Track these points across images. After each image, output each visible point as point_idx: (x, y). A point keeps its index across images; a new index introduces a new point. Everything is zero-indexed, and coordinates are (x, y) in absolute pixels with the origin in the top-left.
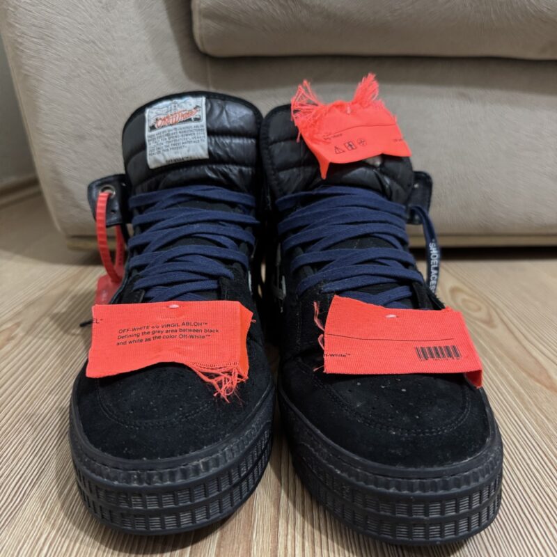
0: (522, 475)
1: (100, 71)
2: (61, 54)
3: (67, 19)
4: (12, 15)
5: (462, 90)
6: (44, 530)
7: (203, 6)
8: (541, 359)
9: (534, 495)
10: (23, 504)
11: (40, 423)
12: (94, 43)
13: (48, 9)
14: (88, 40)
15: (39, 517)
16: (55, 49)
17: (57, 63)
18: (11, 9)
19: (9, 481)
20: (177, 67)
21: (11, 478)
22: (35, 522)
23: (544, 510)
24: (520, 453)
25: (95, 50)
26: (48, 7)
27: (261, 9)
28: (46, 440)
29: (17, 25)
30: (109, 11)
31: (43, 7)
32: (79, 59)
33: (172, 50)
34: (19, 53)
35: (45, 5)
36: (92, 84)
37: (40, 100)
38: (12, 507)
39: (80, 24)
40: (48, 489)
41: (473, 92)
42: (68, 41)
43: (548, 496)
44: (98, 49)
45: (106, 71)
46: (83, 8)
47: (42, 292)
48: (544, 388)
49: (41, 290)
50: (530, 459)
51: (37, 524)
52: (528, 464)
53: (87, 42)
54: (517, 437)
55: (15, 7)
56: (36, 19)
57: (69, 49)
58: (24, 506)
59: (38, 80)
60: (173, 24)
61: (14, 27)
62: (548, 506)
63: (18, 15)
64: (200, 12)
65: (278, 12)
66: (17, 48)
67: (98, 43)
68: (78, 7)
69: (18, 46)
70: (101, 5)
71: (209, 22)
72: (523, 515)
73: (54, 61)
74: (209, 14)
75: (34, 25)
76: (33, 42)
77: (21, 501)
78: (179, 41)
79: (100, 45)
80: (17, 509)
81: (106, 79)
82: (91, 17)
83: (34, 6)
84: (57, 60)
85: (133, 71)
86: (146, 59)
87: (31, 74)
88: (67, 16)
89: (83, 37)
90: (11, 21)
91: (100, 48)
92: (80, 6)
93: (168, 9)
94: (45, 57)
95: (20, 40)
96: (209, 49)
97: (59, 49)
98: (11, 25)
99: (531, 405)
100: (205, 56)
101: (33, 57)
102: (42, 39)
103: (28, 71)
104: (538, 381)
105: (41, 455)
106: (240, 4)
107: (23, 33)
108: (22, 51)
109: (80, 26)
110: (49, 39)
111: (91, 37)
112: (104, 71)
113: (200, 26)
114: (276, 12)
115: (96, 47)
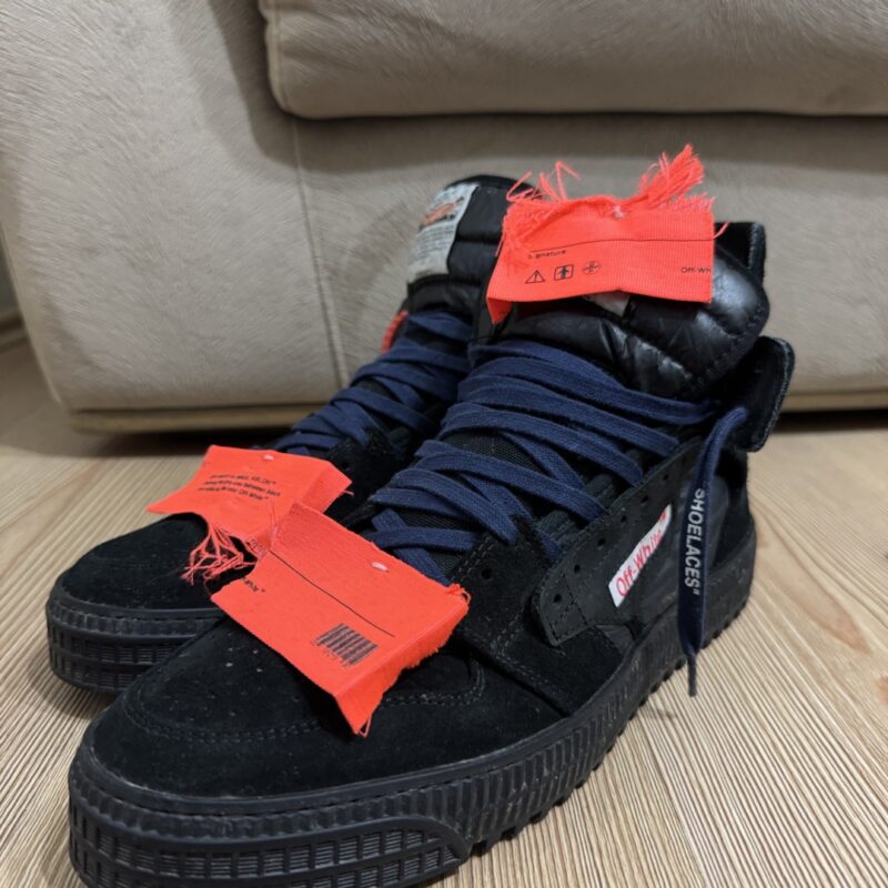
0: (814, 796)
1: (120, 144)
2: (55, 118)
3: (63, 60)
7: (283, 37)
8: (841, 597)
9: (835, 831)
11: (20, 731)
12: (108, 98)
13: (33, 47)
14: (98, 94)
16: (46, 110)
17: (49, 131)
20: (245, 136)
23: (851, 857)
24: (810, 758)
25: (111, 110)
26: (32, 42)
27: (377, 42)
28: (29, 761)
30: (131, 47)
31: (25, 43)
32: (85, 125)
33: (236, 109)
35: (27, 39)
36: (107, 164)
37: (23, 192)
39: (85, 69)
40: (31, 846)
41: (722, 167)
42: (66, 97)
43: (858, 832)
44: (115, 108)
45: (130, 144)
46: (90, 43)
47: (28, 504)
48: (847, 647)
49: (28, 500)
50: (826, 769)
52: (823, 779)
53: (97, 98)
54: (806, 731)
56: (13, 61)
57: (69, 110)
59: (17, 160)
60: (236, 67)
62: (859, 849)
64: (280, 48)
65: (406, 45)
67: (115, 99)
68: (82, 42)
70: (119, 37)
71: (294, 63)
72: (817, 867)
73: (43, 129)
74: (294, 51)
75: (10, 72)
76: (9, 99)
78: (247, 94)
79: (119, 103)
81: (130, 157)
82: (104, 58)
83: (9, 40)
84: (50, 128)
85: (173, 143)
86: (194, 124)
87: (8, 151)
88: (65, 57)
89: (93, 91)
91: (118, 107)
92: (85, 40)
93: (228, 42)
94: (29, 123)
96: (296, 107)
97: (51, 108)
99: (827, 676)
100: (290, 119)
101: (11, 122)
102: (24, 93)
104: (838, 635)
105: (21, 786)
106: (343, 34)
109: (85, 73)
110: (35, 93)
111: (103, 89)
112: (126, 145)
113: (280, 70)
114: (402, 45)
115: (112, 106)
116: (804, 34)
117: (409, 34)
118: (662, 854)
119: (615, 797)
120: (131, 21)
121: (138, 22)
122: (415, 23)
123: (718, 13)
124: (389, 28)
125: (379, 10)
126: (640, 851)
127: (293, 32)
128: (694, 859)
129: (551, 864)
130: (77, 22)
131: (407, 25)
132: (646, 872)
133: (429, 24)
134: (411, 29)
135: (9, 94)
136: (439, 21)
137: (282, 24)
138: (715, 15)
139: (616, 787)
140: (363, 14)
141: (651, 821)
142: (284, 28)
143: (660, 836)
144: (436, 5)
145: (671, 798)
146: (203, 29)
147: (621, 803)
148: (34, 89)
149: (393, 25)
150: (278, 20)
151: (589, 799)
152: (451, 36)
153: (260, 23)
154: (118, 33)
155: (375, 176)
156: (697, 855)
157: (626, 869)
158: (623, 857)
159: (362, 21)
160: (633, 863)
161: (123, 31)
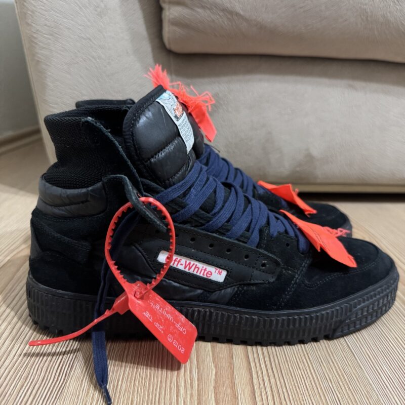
1: (93, 60)
2: (65, 47)
3: (70, 22)
4: (30, 17)
5: (351, 82)
6: (86, 402)
7: (171, 16)
10: (66, 383)
12: (89, 39)
13: (57, 14)
14: (85, 37)
15: (81, 392)
17: (62, 53)
18: (29, 12)
19: (52, 365)
20: (150, 59)
21: (54, 362)
22: (78, 396)
26: (58, 13)
27: (213, 21)
29: (34, 25)
30: (101, 17)
31: (54, 13)
32: (78, 51)
33: (146, 47)
34: (34, 45)
35: (55, 11)
36: (87, 69)
37: (48, 80)
38: (59, 384)
39: (80, 25)
41: (359, 84)
42: (70, 38)
45: (98, 60)
46: (83, 14)
51: (80, 398)
53: (85, 39)
55: (32, 12)
56: (47, 21)
57: (72, 44)
58: (68, 384)
59: (47, 65)
60: (148, 28)
61: (32, 26)
63: (35, 18)
64: (169, 21)
65: (226, 23)
66: (33, 42)
68: (79, 14)
69: (33, 39)
70: (96, 12)
71: (175, 28)
73: (59, 52)
74: (175, 23)
75: (46, 25)
76: (44, 37)
77: (64, 380)
78: (152, 41)
79: (94, 41)
80: (63, 386)
81: (98, 66)
82: (89, 21)
83: (46, 11)
84: (62, 51)
85: (117, 61)
86: (127, 53)
87: (43, 61)
88: (71, 20)
89: (83, 35)
90: (29, 21)
91: (94, 43)
92: (81, 13)
94: (53, 49)
95: (35, 35)
97: (63, 43)
98: (28, 24)
100: (170, 52)
101: (45, 48)
102: (51, 35)
103: (40, 58)
106: (199, 17)
107: (38, 30)
108: (36, 43)
109: (80, 27)
110: (57, 35)
111: (88, 36)
112: (96, 60)
113: (168, 31)
114: (224, 23)
115: (91, 43)
116: (401, 27)
117: (228, 18)
118: (357, 383)
119: (332, 357)
120: (102, 5)
121: (105, 6)
122: (230, 13)
123: (364, 16)
124: (219, 15)
125: (216, 7)
126: (348, 381)
127: (177, 15)
128: (371, 385)
129: (310, 385)
130: (78, 5)
131: (227, 14)
132: (352, 390)
133: (237, 14)
134: (229, 16)
135: (45, 35)
136: (242, 13)
137: (171, 10)
138: (362, 17)
139: (332, 354)
140: (208, 8)
141: (350, 368)
142: (171, 12)
143: (354, 374)
144: (241, 6)
145: (356, 359)
146: (134, 11)
147: (335, 360)
148: (56, 34)
149: (221, 14)
150: (169, 9)
151: (322, 358)
152: (246, 20)
153: (160, 9)
154: (96, 11)
155: (206, 80)
156: (372, 384)
157: (343, 388)
158: (341, 383)
159: (208, 11)
160: (345, 385)
161: (98, 10)
